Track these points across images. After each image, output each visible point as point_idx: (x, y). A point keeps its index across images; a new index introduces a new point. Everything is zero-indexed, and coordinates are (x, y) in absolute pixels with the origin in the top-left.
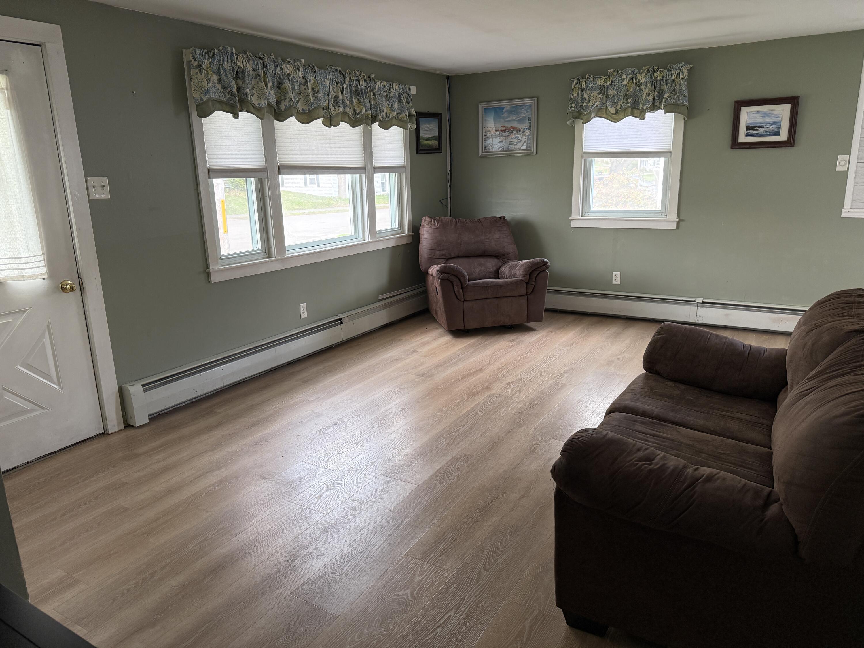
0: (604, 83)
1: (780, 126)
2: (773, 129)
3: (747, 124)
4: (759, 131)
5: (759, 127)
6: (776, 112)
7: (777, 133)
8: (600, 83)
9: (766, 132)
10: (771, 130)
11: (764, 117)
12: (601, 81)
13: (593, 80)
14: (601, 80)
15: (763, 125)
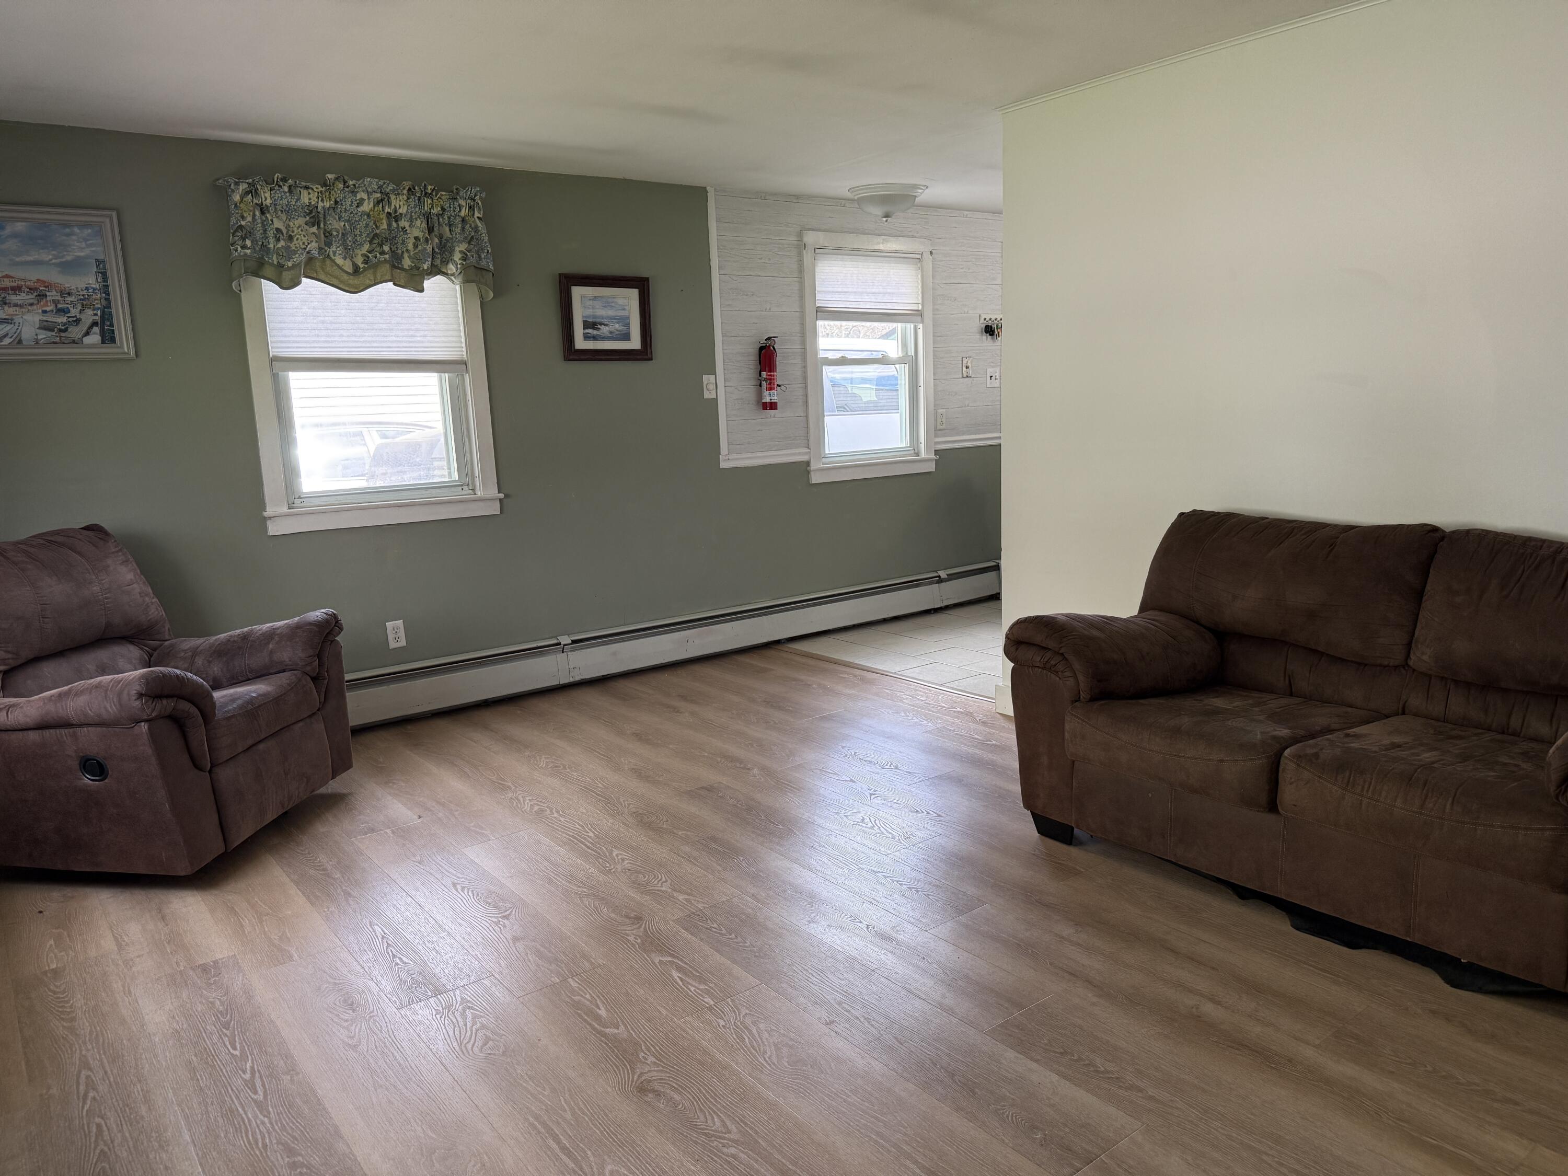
0: (318, 202)
1: (629, 324)
2: (620, 328)
3: (583, 317)
4: (601, 331)
5: (601, 324)
6: (621, 301)
7: (626, 337)
8: (307, 201)
9: (611, 332)
10: (617, 331)
11: (605, 307)
12: (311, 196)
13: (290, 191)
14: (309, 194)
15: (606, 321)
